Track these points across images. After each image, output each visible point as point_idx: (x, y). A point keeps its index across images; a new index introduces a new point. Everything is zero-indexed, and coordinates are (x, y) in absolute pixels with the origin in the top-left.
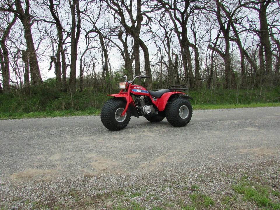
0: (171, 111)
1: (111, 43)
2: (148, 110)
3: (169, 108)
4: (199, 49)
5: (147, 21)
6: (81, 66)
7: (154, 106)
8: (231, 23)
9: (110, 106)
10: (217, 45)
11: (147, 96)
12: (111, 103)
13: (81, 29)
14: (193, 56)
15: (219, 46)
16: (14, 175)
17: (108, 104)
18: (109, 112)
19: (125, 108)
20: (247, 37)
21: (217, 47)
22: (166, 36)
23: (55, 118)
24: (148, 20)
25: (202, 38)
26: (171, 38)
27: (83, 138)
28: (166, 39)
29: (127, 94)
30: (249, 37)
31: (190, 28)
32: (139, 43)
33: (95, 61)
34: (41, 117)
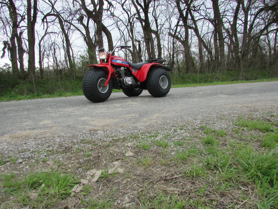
0: (152, 81)
1: (72, 27)
2: (129, 81)
3: (150, 78)
4: (161, 35)
5: (107, 7)
6: (40, 52)
7: (135, 78)
8: (189, 10)
9: (92, 75)
10: (177, 32)
11: (126, 67)
12: (92, 72)
13: (38, 11)
14: (156, 42)
15: (179, 32)
16: (5, 137)
17: (90, 73)
18: (92, 81)
19: (107, 79)
20: (203, 24)
21: (177, 34)
22: (129, 21)
23: (20, 101)
24: (109, 5)
25: (163, 24)
26: (134, 24)
27: (67, 109)
28: (129, 24)
29: (108, 64)
30: (205, 25)
31: (152, 15)
32: (101, 29)
33: (56, 46)
34: (4, 101)
